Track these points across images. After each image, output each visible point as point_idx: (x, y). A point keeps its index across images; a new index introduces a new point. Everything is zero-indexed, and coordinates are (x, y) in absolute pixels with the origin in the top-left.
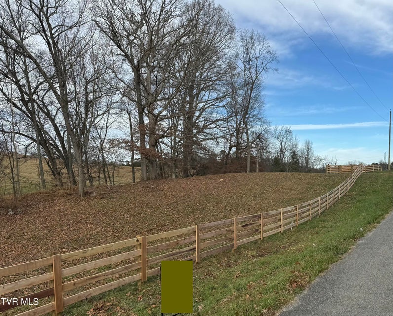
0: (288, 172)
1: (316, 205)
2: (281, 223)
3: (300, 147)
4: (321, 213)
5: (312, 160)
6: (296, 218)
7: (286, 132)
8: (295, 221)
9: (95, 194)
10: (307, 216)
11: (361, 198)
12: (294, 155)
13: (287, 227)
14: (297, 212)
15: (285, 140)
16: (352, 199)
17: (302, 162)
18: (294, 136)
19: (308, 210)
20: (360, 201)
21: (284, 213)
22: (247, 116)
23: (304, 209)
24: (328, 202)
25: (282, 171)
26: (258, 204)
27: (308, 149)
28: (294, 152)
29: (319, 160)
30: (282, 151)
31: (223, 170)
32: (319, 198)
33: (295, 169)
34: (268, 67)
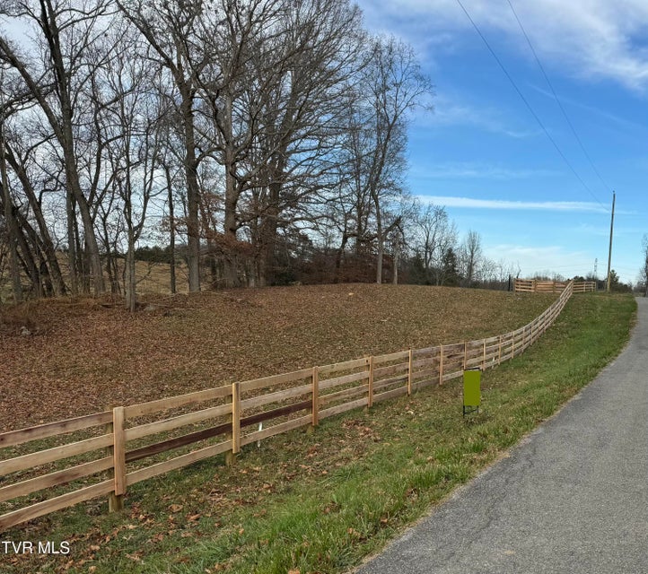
0: (440, 284)
1: (519, 337)
2: (484, 357)
3: (460, 243)
4: (525, 350)
5: (479, 266)
6: (499, 353)
7: (436, 214)
8: (496, 357)
9: (151, 308)
10: (509, 352)
11: (574, 332)
12: (450, 256)
13: (489, 364)
14: (500, 345)
15: (433, 228)
16: (562, 333)
17: (462, 268)
18: (450, 222)
19: (511, 345)
20: (574, 337)
21: (488, 345)
22: (378, 184)
23: (507, 342)
24: (533, 334)
25: (428, 284)
26: (426, 334)
27: (473, 246)
28: (450, 250)
29: (490, 266)
30: (427, 247)
31: (332, 276)
32: (523, 329)
33: (452, 282)
34: (416, 102)
